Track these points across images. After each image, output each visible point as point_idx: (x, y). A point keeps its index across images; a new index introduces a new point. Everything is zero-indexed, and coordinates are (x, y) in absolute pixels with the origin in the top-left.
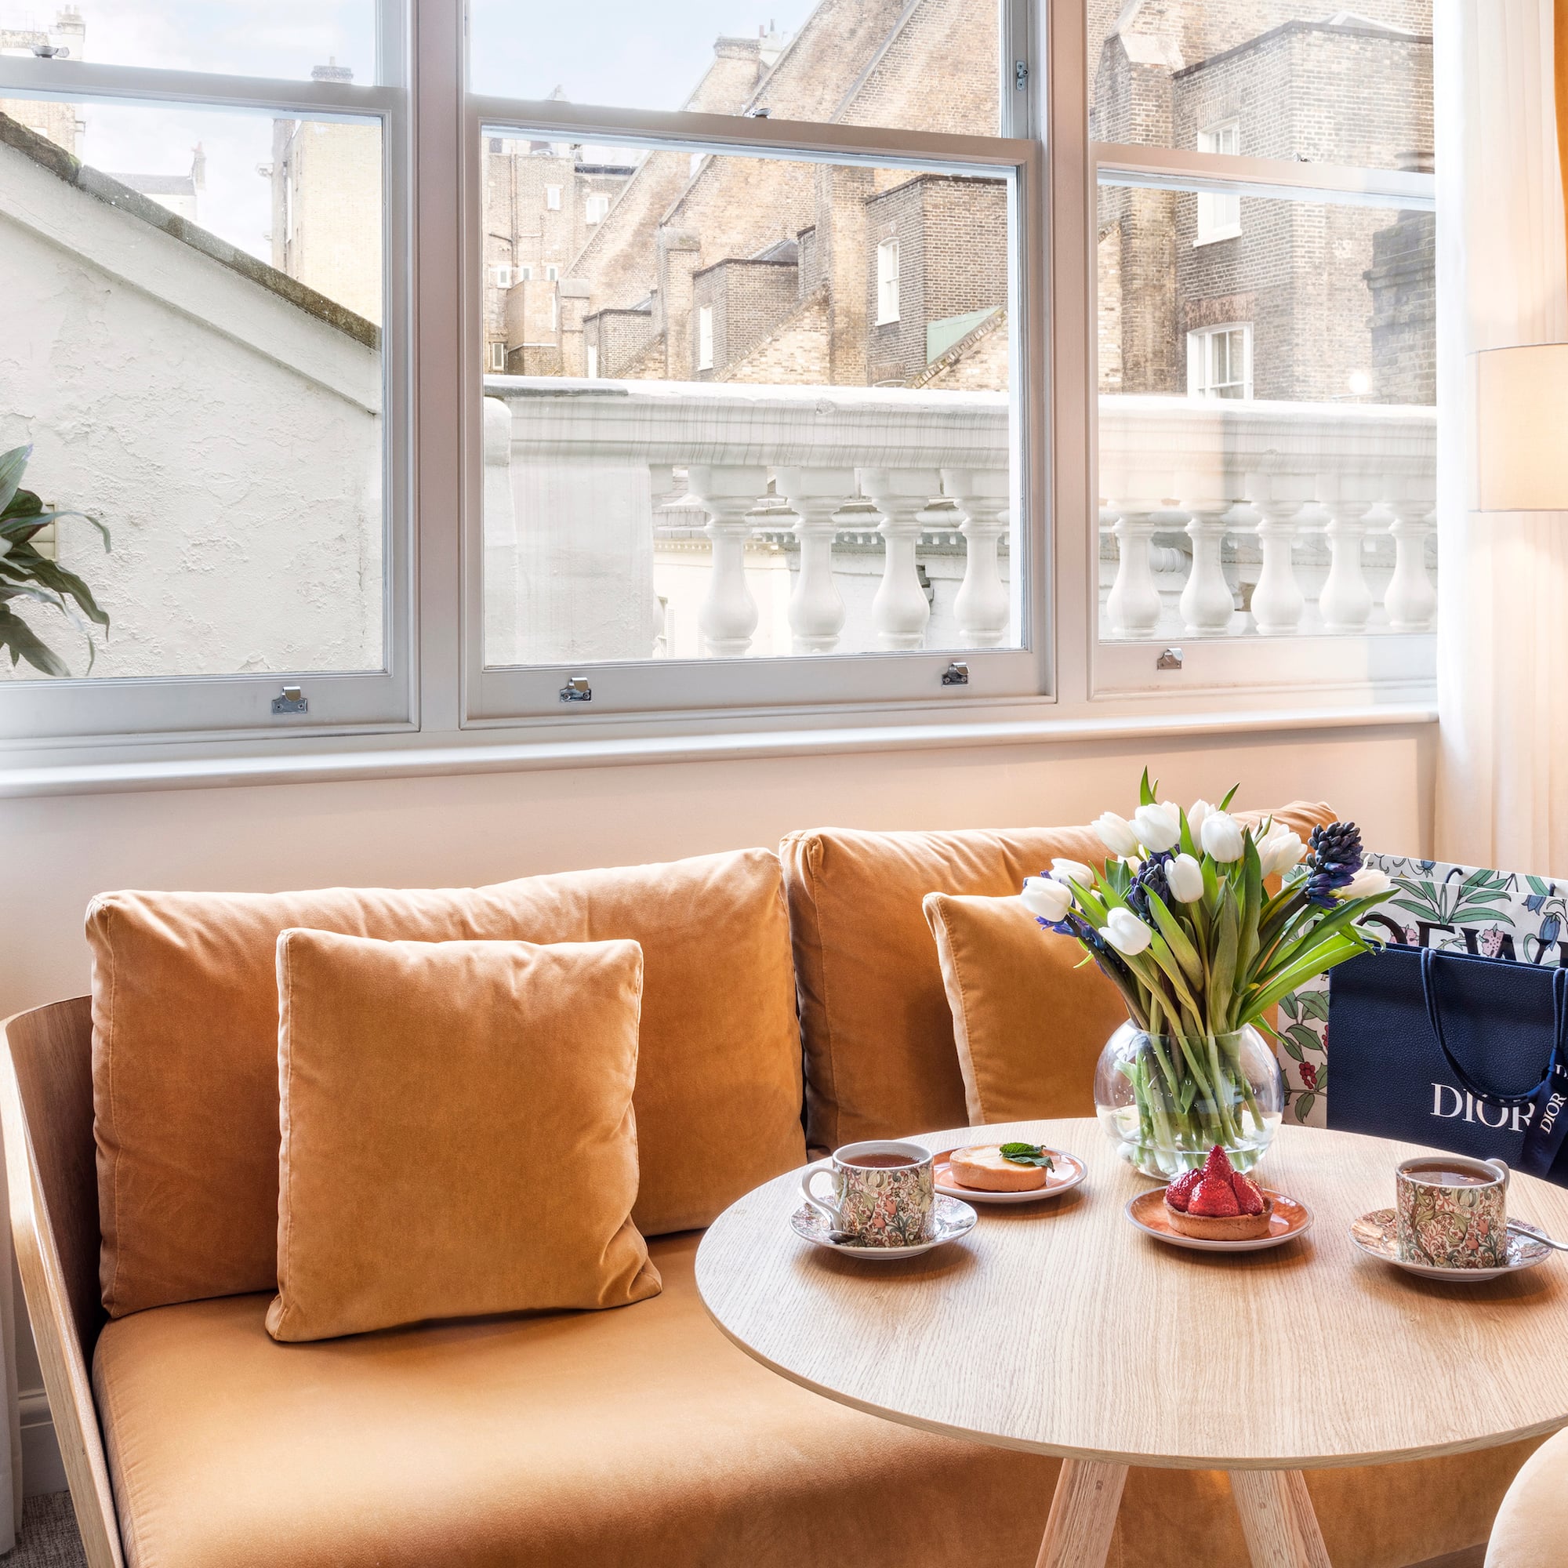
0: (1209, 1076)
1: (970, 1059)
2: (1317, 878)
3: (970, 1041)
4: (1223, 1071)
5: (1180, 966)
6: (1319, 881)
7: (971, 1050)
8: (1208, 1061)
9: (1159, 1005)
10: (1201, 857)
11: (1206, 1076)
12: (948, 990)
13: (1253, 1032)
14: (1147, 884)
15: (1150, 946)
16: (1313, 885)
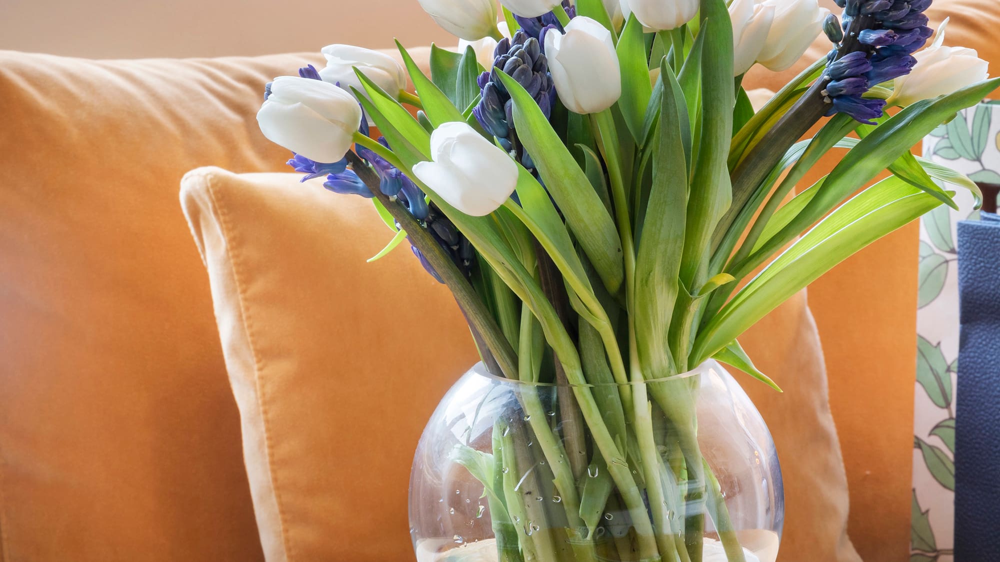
0: (634, 463)
1: (274, 500)
2: (845, 60)
3: (272, 463)
4: (663, 454)
5: (576, 243)
6: (848, 66)
7: (275, 480)
8: (631, 429)
9: (535, 324)
10: (616, 28)
11: (629, 461)
12: (232, 366)
13: (721, 375)
14: (510, 73)
15: (514, 196)
16: (836, 76)
